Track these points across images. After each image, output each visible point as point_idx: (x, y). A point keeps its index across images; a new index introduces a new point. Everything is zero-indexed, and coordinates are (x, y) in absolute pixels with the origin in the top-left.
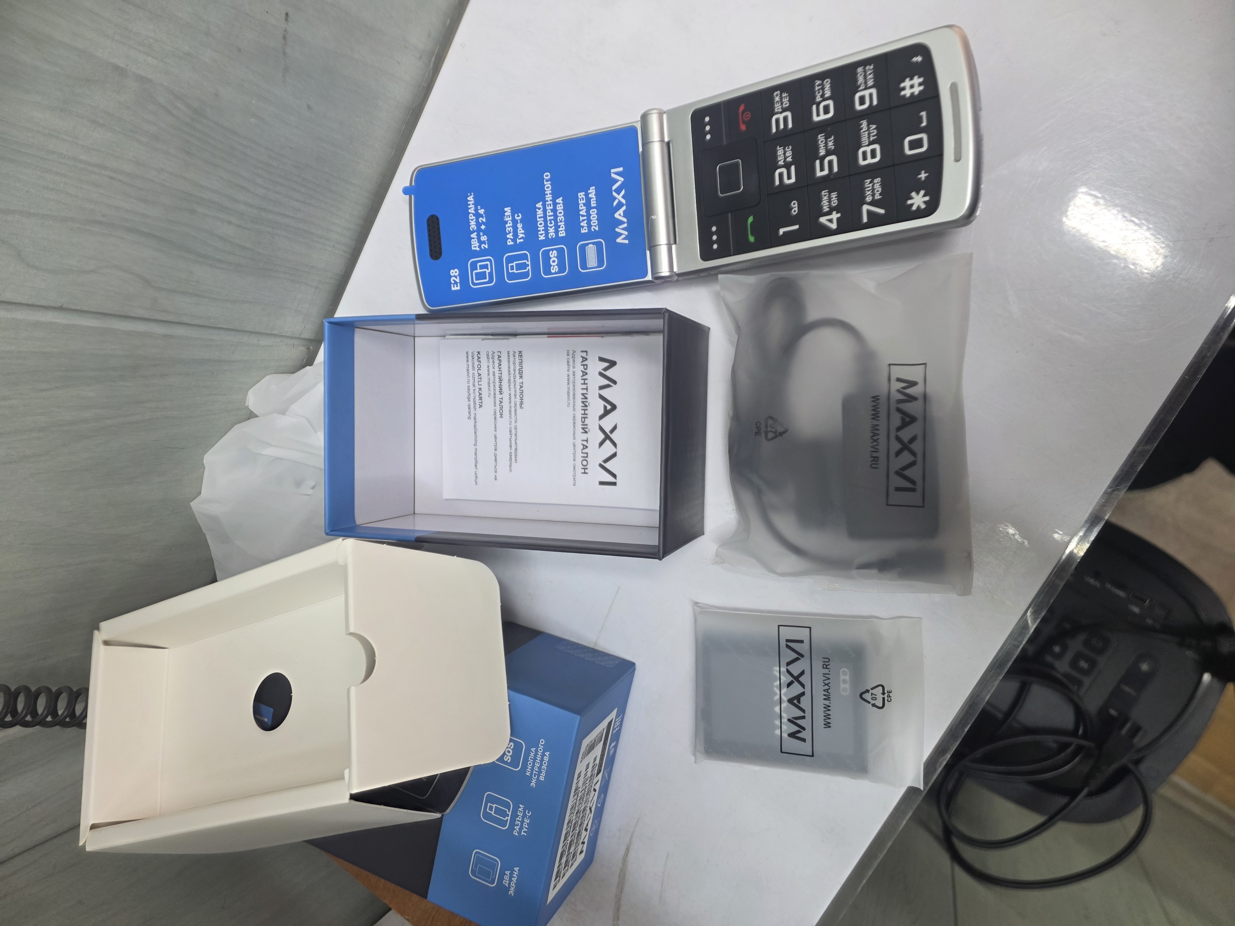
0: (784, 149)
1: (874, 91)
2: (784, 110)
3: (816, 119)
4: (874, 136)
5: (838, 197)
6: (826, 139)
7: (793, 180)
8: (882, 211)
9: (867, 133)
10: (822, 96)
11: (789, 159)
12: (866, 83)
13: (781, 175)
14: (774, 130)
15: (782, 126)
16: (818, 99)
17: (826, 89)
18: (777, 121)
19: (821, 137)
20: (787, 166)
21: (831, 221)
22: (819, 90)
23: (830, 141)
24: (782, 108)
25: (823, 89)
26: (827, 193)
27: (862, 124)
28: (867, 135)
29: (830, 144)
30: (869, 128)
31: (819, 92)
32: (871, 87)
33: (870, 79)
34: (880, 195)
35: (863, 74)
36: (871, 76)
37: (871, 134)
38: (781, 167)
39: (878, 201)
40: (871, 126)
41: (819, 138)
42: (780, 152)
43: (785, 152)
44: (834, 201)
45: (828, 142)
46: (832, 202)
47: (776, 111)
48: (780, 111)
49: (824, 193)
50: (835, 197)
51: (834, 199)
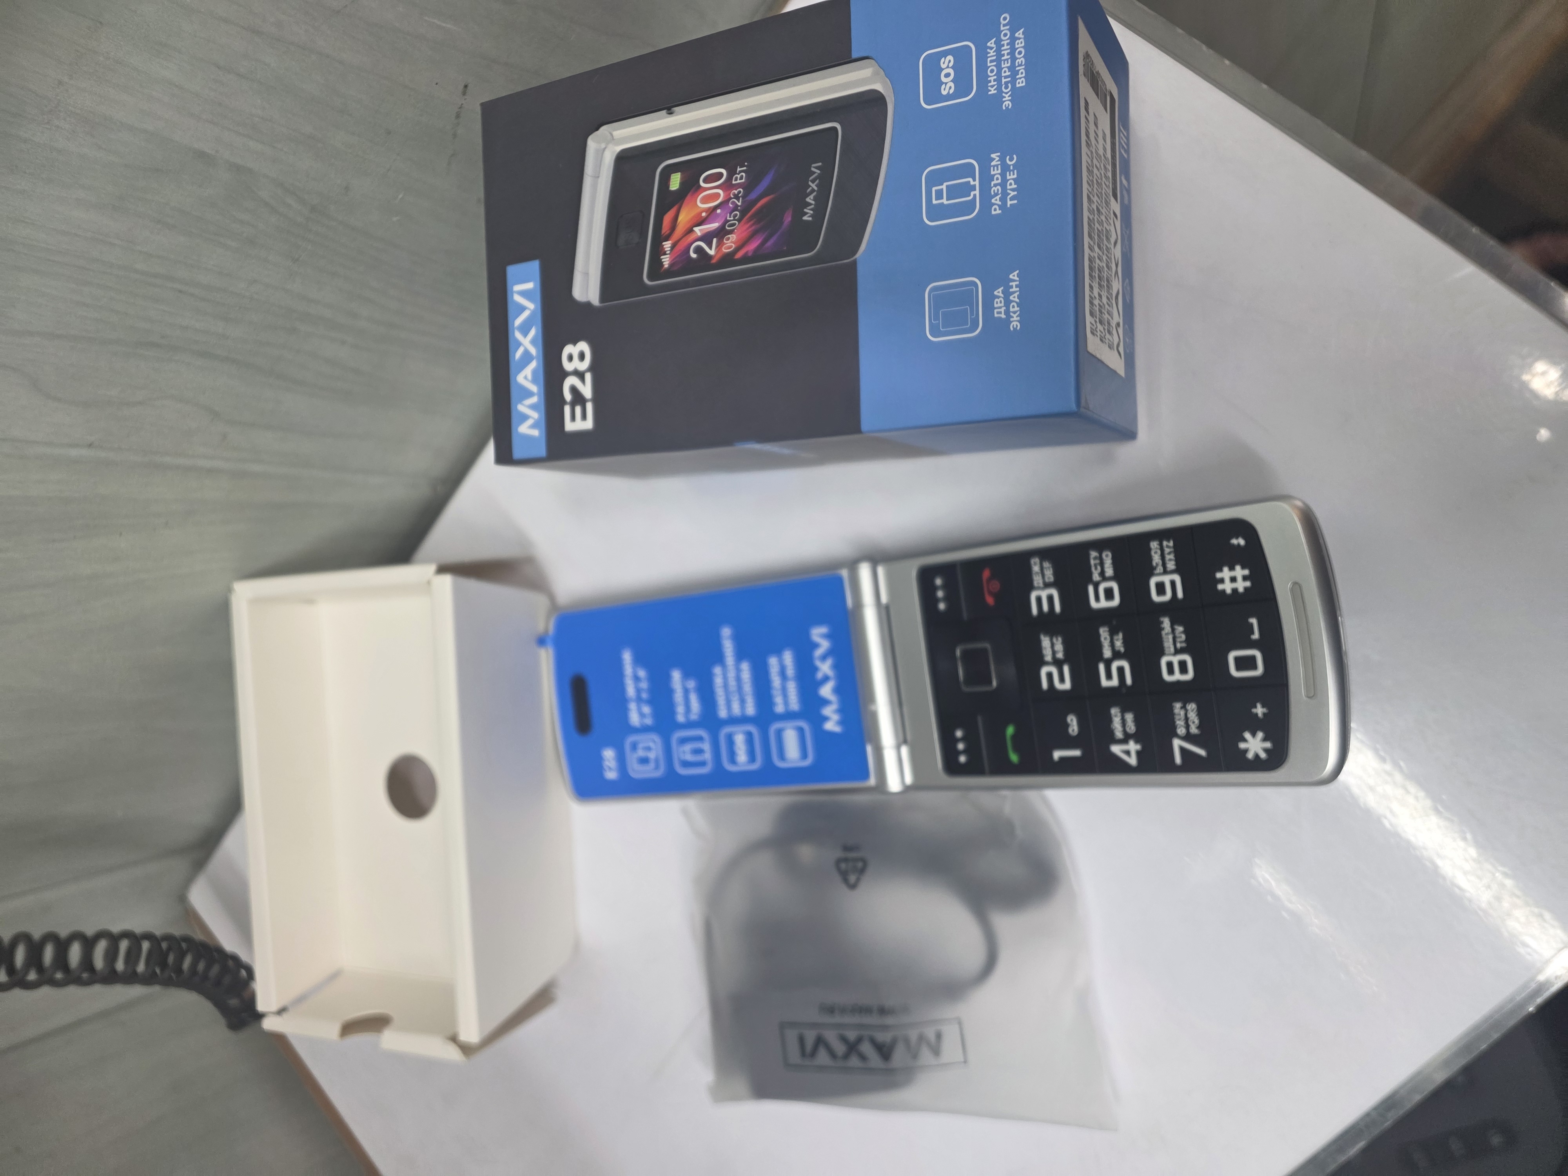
0: (1051, 640)
1: (1177, 578)
2: (1047, 585)
3: (1094, 604)
4: (1180, 642)
5: (1136, 721)
6: (1111, 635)
7: (1067, 685)
8: (1202, 752)
9: (1171, 637)
10: (1102, 574)
11: (1060, 655)
12: (1164, 565)
13: (1049, 674)
14: (1035, 611)
15: (1045, 608)
16: (1096, 577)
17: (1106, 565)
18: (1039, 598)
19: (1104, 631)
20: (1058, 664)
21: (1128, 753)
22: (1096, 565)
23: (1118, 639)
24: (1044, 582)
25: (1102, 564)
26: (1119, 713)
27: (1162, 622)
28: (1171, 640)
29: (1118, 643)
30: (1173, 630)
31: (1096, 569)
32: (1172, 572)
33: (1170, 560)
34: (1198, 728)
35: (1159, 552)
36: (1172, 556)
37: (1178, 640)
38: (1047, 663)
39: (1195, 736)
40: (1176, 627)
41: (1101, 633)
42: (1046, 642)
43: (1053, 644)
44: (1130, 725)
45: (1115, 641)
46: (1128, 727)
47: (1036, 585)
48: (1042, 585)
49: (1114, 711)
50: (1132, 721)
51: (1129, 722)
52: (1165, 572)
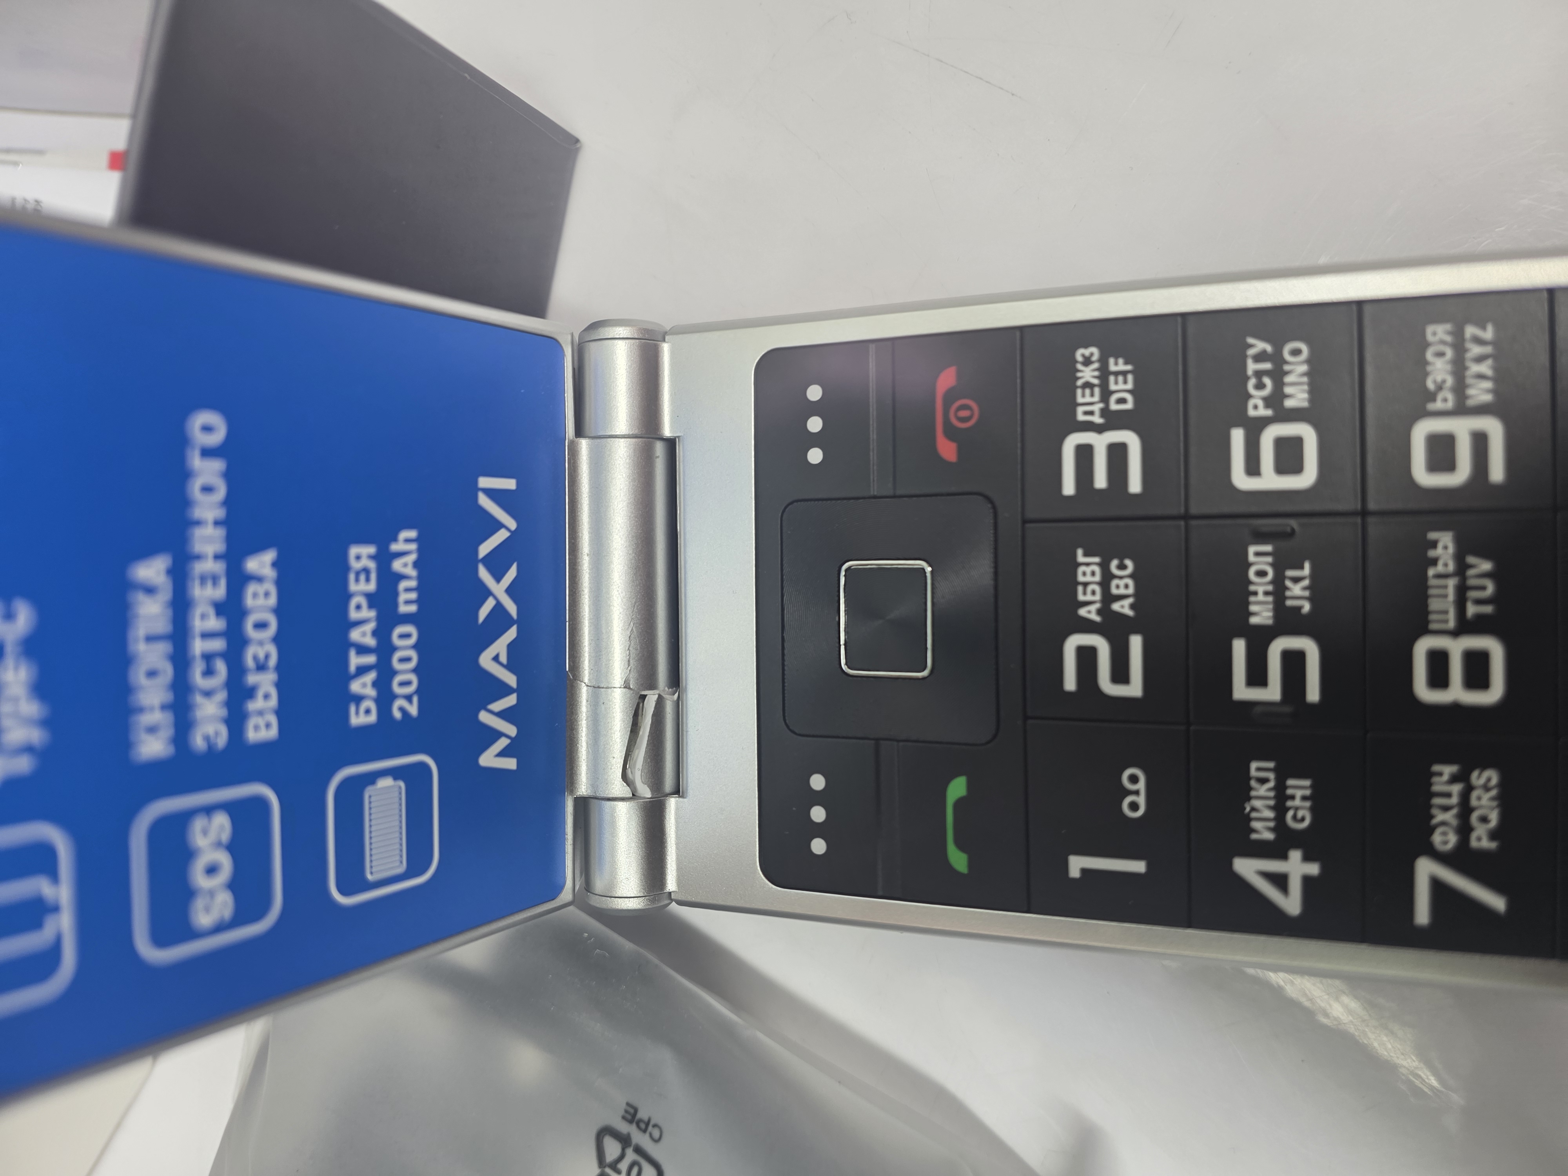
0: (1104, 566)
1: (1494, 428)
2: (1113, 421)
3: (1241, 480)
4: (1479, 602)
5: (1316, 799)
6: (1279, 567)
7: (1135, 689)
8: (1497, 902)
9: (1452, 583)
10: (1275, 400)
11: (1123, 607)
12: (1460, 389)
13: (1087, 656)
14: (1069, 487)
15: (1101, 481)
16: (1257, 408)
17: (1288, 379)
18: (1084, 453)
19: (1258, 554)
20: (1114, 630)
21: (1280, 881)
22: (1259, 374)
23: (1296, 580)
24: (1105, 412)
25: (1278, 375)
26: (1271, 776)
27: (1434, 544)
28: (1451, 592)
29: (1296, 590)
30: (1462, 568)
31: (1260, 386)
32: (1481, 410)
33: (1481, 377)
34: (1493, 835)
35: (1449, 353)
36: (1485, 368)
37: (1473, 594)
38: (1087, 627)
39: (1482, 854)
40: (1471, 560)
41: (1251, 558)
42: (1088, 570)
43: (1107, 578)
44: (1297, 809)
45: (1288, 583)
46: (1290, 814)
47: (1081, 417)
48: (1097, 419)
49: (1259, 769)
50: (1304, 798)
51: (1297, 802)
52: (1462, 409)
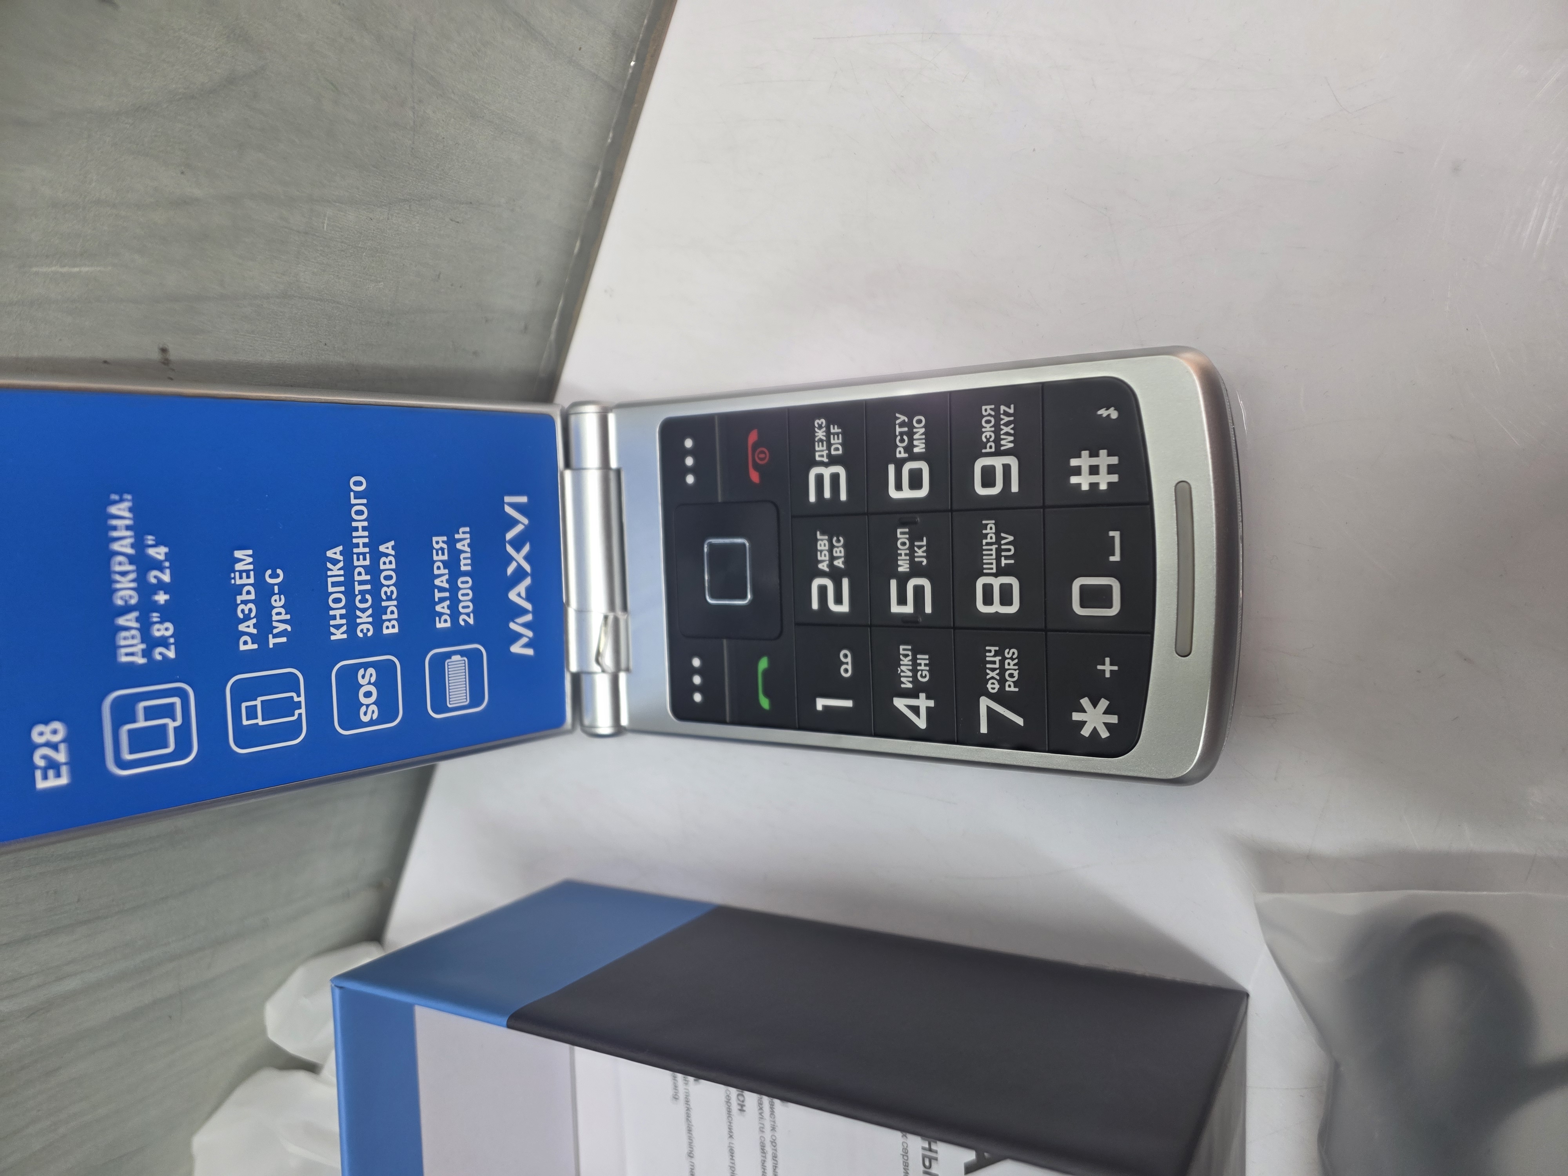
0: (830, 541)
1: (1013, 462)
2: (833, 461)
3: (893, 493)
4: (1007, 557)
5: (931, 665)
6: (912, 540)
7: (844, 608)
8: (1019, 720)
9: (994, 548)
10: (909, 449)
11: (839, 563)
12: (997, 441)
13: (823, 590)
14: (812, 498)
15: (827, 494)
16: (901, 454)
17: (915, 437)
18: (820, 478)
19: (902, 533)
20: (835, 575)
21: (916, 710)
22: (901, 434)
23: (920, 547)
24: (829, 456)
25: (911, 434)
26: (910, 653)
27: (985, 527)
28: (994, 552)
29: (920, 552)
30: (999, 539)
31: (902, 441)
32: (1007, 453)
33: (1007, 435)
34: (1016, 684)
35: (993, 421)
36: (1009, 429)
37: (1004, 554)
38: (823, 574)
39: (1011, 694)
40: (1003, 535)
41: (899, 536)
42: (822, 543)
43: (832, 547)
44: (922, 670)
45: (916, 549)
46: (919, 673)
47: (818, 458)
48: (825, 460)
49: (904, 650)
50: (926, 665)
51: (923, 667)
52: (998, 453)
